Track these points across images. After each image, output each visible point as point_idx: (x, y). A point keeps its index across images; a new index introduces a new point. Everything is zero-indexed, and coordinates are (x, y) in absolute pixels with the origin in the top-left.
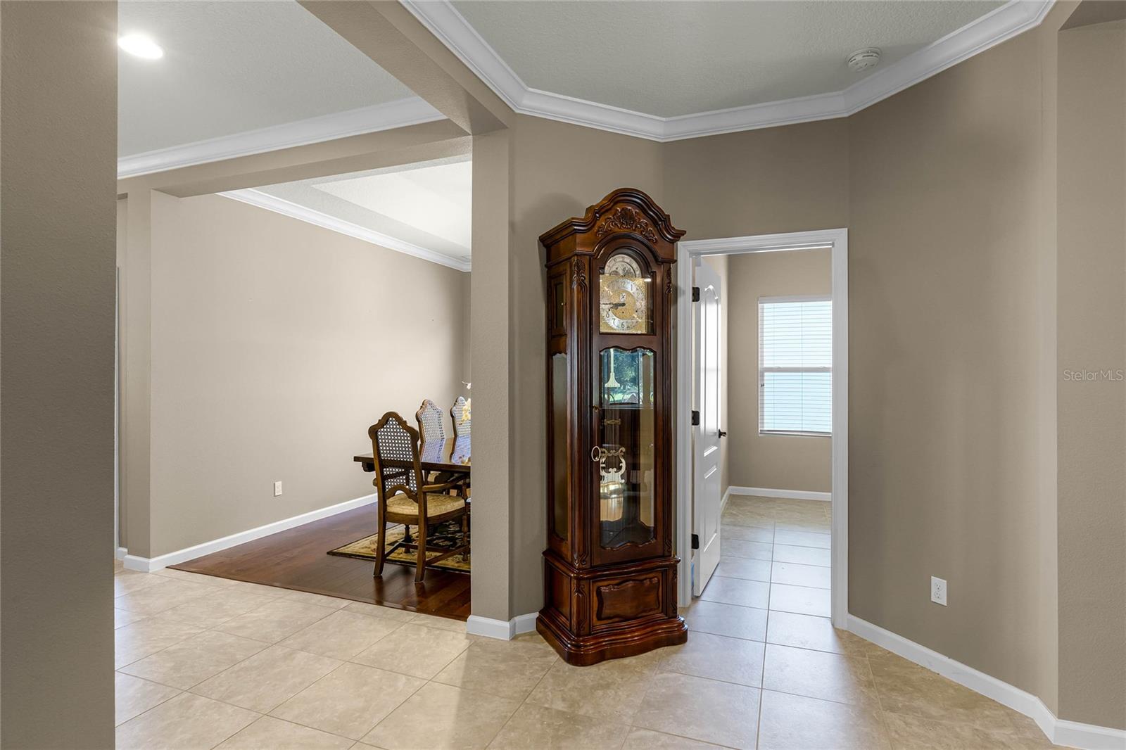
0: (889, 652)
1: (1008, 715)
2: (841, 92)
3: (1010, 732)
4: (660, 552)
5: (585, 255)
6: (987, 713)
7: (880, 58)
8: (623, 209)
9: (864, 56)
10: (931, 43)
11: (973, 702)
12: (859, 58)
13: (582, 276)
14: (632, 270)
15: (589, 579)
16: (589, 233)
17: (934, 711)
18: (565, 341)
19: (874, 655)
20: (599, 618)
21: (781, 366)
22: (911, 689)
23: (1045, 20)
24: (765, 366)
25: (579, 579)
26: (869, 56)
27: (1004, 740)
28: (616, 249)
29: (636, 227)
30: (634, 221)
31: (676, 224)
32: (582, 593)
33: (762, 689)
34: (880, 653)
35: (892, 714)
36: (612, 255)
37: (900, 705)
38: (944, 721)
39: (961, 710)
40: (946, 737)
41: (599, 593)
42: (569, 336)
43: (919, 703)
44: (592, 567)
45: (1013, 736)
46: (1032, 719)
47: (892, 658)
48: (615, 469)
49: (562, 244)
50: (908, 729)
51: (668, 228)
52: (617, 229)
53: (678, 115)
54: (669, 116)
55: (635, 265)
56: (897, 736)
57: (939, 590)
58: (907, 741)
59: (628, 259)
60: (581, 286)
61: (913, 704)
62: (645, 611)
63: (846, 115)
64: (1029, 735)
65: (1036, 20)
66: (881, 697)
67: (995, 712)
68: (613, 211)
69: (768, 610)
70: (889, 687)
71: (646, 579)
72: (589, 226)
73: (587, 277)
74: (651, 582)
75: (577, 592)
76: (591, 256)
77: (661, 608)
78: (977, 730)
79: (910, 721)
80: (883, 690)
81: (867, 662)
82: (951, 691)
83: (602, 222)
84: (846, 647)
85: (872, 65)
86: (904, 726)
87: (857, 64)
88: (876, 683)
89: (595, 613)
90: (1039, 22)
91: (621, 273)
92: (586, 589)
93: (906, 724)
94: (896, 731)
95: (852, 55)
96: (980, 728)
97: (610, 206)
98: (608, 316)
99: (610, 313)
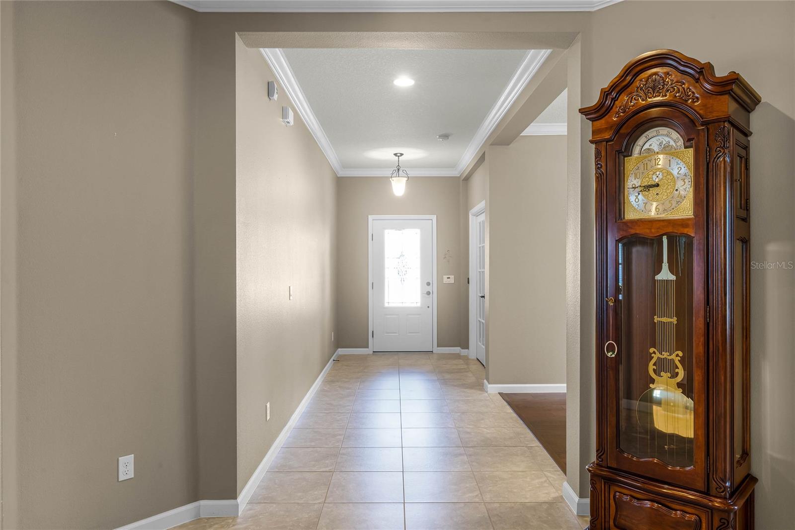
4: (700, 486)
5: (602, 141)
8: (649, 78)
13: (598, 164)
14: (671, 143)
15: (600, 476)
29: (668, 91)
30: (664, 85)
36: (646, 130)
44: (608, 467)
48: (668, 374)
51: (711, 77)
52: (640, 103)
55: (677, 136)
59: (665, 130)
60: (598, 175)
72: (602, 111)
76: (607, 141)
83: (622, 101)
89: (612, 517)
97: (627, 80)
98: (637, 200)
99: (640, 197)
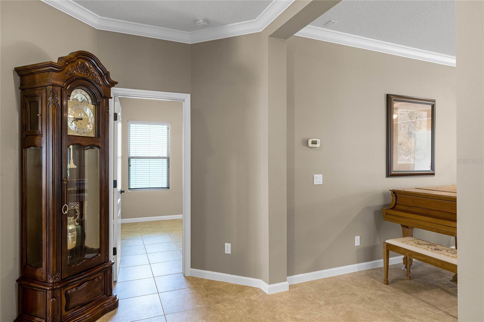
0: (209, 280)
1: (253, 289)
2: (188, 32)
3: (256, 295)
4: (103, 261)
5: (58, 86)
6: (247, 291)
7: (208, 24)
8: (82, 63)
9: (203, 21)
10: (226, 24)
11: (242, 289)
12: (201, 21)
13: (56, 99)
14: (86, 100)
15: (61, 288)
16: (61, 73)
17: (231, 297)
18: (41, 139)
19: (204, 283)
20: (67, 310)
21: (139, 156)
22: (221, 292)
23: (263, 31)
24: (131, 156)
25: (53, 290)
26: (205, 21)
27: (255, 299)
28: (77, 86)
29: (90, 75)
30: (89, 71)
31: (113, 78)
32: (55, 298)
33: (165, 315)
34: (206, 281)
35: (218, 304)
36: (75, 89)
37: (220, 300)
38: (236, 300)
39: (240, 294)
40: (239, 306)
41: (67, 295)
42: (44, 135)
43: (226, 296)
44: (62, 280)
45: (258, 297)
46: (260, 288)
47: (211, 282)
48: (73, 217)
49: (37, 76)
50: (226, 308)
51: (108, 78)
52: (78, 74)
53: (109, 17)
54: (102, 16)
55: (88, 97)
56: (223, 313)
57: (228, 248)
58: (227, 313)
59: (84, 93)
60: (55, 105)
61: (224, 297)
62: (95, 297)
63: (190, 43)
64: (261, 294)
65: (260, 30)
66: (212, 299)
67: (250, 290)
68: (76, 63)
69: (154, 277)
70: (214, 294)
71: (95, 278)
72: (61, 69)
73: (59, 100)
74: (98, 279)
75: (52, 298)
76: (61, 87)
77: (103, 293)
78: (246, 299)
79: (225, 304)
80: (212, 296)
81: (202, 287)
82: (234, 287)
83: (69, 68)
84: (192, 284)
85: (205, 26)
86: (224, 307)
87: (200, 23)
88: (209, 294)
89: (64, 307)
90: (261, 31)
91: (80, 100)
92: (59, 295)
93: (225, 306)
94: (222, 311)
95: (197, 19)
96: (247, 298)
97: (75, 60)
98: (71, 125)
99: (73, 123)
